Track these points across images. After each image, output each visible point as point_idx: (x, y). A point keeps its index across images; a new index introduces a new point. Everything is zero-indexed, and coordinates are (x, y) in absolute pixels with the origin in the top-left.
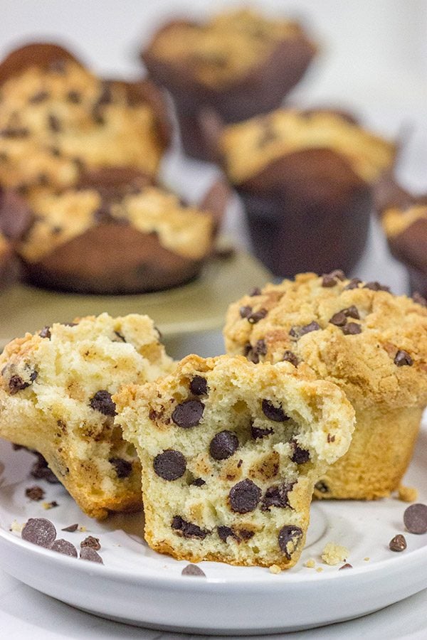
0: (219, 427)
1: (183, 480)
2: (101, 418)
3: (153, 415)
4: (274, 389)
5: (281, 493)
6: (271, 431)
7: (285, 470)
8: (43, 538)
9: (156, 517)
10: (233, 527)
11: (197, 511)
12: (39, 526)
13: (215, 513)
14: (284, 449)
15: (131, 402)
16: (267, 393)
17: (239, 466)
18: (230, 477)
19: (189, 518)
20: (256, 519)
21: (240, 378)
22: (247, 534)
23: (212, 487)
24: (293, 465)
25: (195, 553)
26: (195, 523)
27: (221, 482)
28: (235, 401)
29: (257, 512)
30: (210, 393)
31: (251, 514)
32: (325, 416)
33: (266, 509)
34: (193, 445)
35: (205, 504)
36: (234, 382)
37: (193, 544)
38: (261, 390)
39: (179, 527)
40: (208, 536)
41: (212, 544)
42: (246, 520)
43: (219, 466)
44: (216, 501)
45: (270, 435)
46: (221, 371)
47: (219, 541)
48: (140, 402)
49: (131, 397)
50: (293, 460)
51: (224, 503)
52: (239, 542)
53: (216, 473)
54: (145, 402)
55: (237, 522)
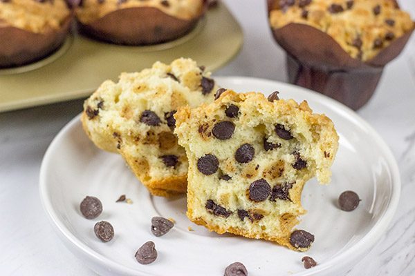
0: (243, 140)
1: (216, 175)
2: (146, 128)
3: (201, 130)
4: (288, 117)
5: (284, 189)
6: (280, 146)
7: (288, 173)
8: (93, 211)
9: (196, 200)
10: (249, 211)
11: (225, 198)
12: (92, 203)
13: (237, 200)
14: (289, 159)
15: (187, 119)
16: (282, 120)
17: (257, 169)
18: (249, 176)
19: (218, 202)
20: (266, 206)
21: (264, 108)
22: (259, 216)
23: (236, 182)
24: (294, 171)
25: (221, 227)
26: (223, 206)
27: (243, 179)
28: (258, 124)
29: (267, 201)
30: (241, 117)
31: (262, 203)
32: (322, 139)
33: (273, 200)
34: (224, 151)
35: (231, 194)
36: (260, 111)
37: (220, 221)
38: (278, 118)
39: (211, 207)
40: (231, 216)
41: (232, 222)
42: (259, 206)
43: (241, 167)
44: (239, 192)
45: (278, 149)
46: (251, 103)
47: (238, 219)
48: (193, 120)
49: (187, 116)
50: (295, 166)
51: (244, 194)
52: (252, 222)
53: (238, 172)
54: (197, 120)
55: (253, 208)
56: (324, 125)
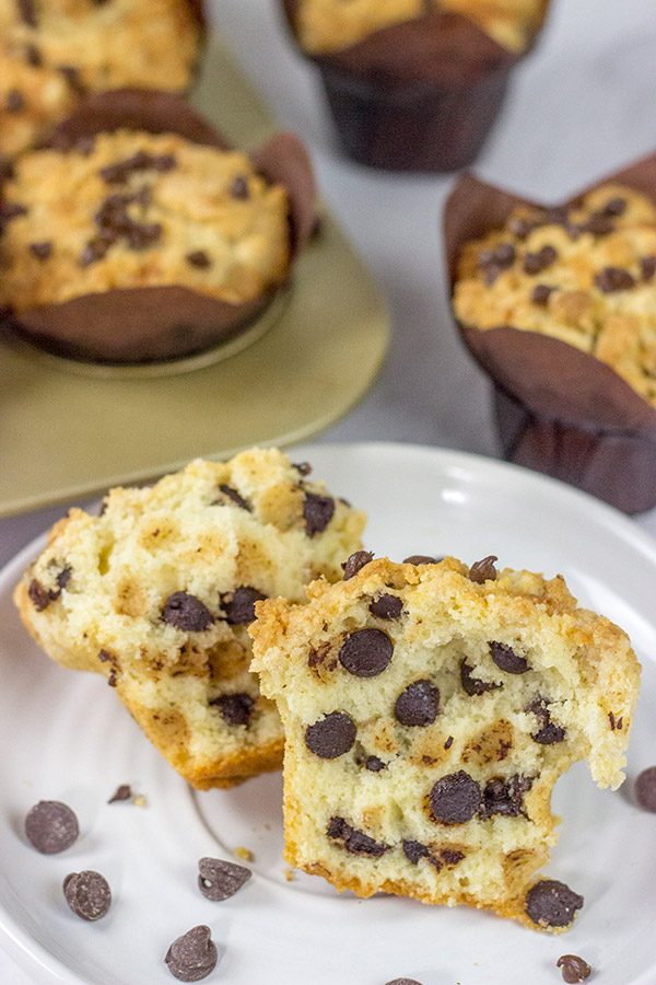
0: (413, 674)
1: (350, 757)
2: (177, 639)
3: (314, 659)
5: (511, 792)
6: (501, 688)
7: (521, 753)
8: (56, 838)
9: (305, 820)
10: (431, 845)
11: (372, 814)
12: (55, 816)
13: (401, 817)
14: (525, 723)
15: (280, 639)
16: (508, 638)
17: (447, 747)
18: (428, 760)
19: (357, 823)
20: (471, 833)
21: (463, 609)
22: (453, 856)
23: (398, 776)
24: (535, 748)
25: (364, 882)
26: (369, 834)
27: (414, 770)
28: (448, 639)
29: (474, 822)
30: (408, 626)
31: (463, 828)
32: (602, 681)
33: (487, 817)
34: (369, 699)
35: (388, 806)
36: (454, 614)
37: (361, 867)
38: (498, 630)
39: (340, 835)
40: (387, 855)
41: (393, 868)
42: (453, 836)
43: (408, 736)
44: (405, 800)
45: (496, 693)
46: (432, 594)
47: (405, 862)
48: (294, 639)
49: (280, 630)
50: (536, 738)
51: (419, 806)
52: (438, 869)
53: (402, 748)
54: (304, 640)
55: (439, 839)
56: (607, 648)
